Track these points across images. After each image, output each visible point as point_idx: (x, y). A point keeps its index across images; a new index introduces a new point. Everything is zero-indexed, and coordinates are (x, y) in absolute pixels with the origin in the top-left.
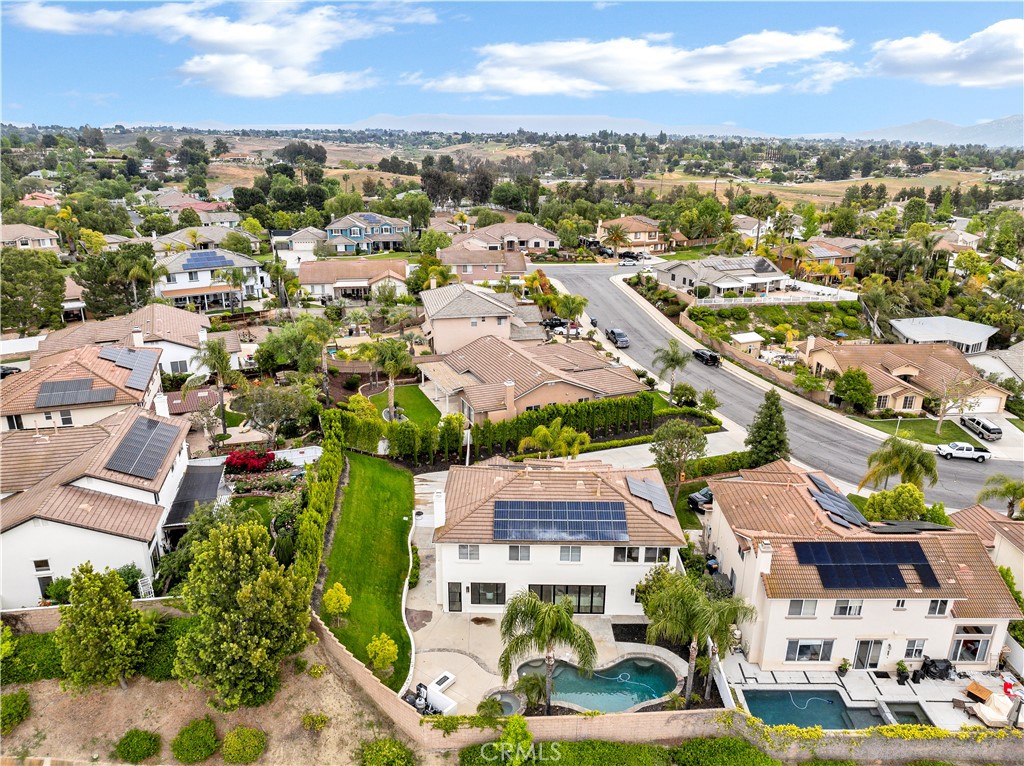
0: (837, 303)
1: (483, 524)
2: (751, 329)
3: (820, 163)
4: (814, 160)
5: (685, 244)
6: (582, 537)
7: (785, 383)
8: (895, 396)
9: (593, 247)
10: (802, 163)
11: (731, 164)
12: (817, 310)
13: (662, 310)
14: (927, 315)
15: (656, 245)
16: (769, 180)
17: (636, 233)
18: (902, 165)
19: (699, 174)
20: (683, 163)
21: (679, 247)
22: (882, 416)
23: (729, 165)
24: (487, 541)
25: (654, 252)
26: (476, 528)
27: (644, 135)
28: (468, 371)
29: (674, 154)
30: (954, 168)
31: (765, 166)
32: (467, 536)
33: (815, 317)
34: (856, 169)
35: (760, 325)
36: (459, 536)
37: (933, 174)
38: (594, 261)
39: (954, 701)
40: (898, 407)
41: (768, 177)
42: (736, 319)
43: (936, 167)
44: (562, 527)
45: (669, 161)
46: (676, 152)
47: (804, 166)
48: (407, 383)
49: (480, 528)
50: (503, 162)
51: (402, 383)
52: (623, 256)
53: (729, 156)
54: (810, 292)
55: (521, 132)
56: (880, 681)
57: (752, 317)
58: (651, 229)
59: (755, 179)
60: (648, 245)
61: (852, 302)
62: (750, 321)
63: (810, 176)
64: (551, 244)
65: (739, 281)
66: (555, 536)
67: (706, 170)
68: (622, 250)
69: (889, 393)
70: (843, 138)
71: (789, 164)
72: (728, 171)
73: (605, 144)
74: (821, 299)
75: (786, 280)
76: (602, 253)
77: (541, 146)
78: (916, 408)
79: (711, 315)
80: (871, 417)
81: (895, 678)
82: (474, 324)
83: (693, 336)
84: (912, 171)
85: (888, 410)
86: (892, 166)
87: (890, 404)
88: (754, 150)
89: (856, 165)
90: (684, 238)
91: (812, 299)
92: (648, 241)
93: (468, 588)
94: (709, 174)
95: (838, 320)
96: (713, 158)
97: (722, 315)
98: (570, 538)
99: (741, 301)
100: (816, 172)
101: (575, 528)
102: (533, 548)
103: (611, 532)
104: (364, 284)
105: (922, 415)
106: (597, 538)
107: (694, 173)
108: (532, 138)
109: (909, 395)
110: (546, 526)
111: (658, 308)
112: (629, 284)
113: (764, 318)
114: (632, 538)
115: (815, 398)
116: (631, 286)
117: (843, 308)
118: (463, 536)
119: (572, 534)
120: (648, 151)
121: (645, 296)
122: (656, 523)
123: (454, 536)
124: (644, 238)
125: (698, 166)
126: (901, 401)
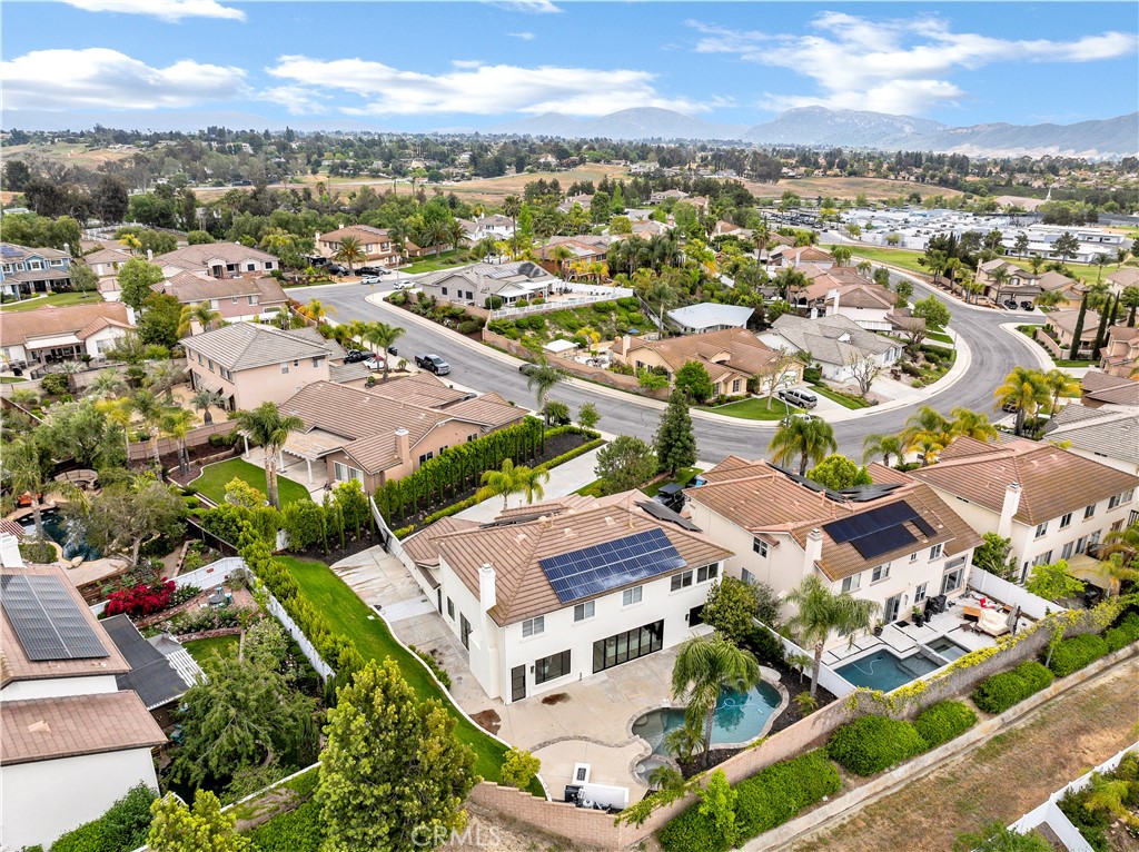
0: (617, 301)
1: (539, 589)
2: (552, 337)
3: (473, 160)
4: (465, 157)
5: (418, 254)
6: (644, 574)
7: (624, 385)
8: (726, 382)
9: (319, 265)
10: (453, 160)
11: (380, 162)
12: (601, 309)
13: (454, 328)
14: (690, 304)
15: (390, 257)
16: (426, 180)
17: (367, 245)
18: (551, 159)
19: (347, 175)
20: (326, 163)
21: (413, 258)
22: (719, 402)
23: (378, 164)
24: (555, 607)
25: (391, 265)
26: (536, 596)
27: (267, 131)
28: (316, 428)
29: (314, 153)
30: (598, 161)
31: (415, 164)
32: (533, 608)
33: (604, 317)
34: (510, 165)
35: (558, 332)
36: (524, 611)
37: (581, 168)
38: (330, 281)
39: (961, 626)
40: (730, 393)
41: (424, 176)
42: (534, 329)
43: (582, 161)
44: (620, 569)
45: (309, 162)
46: (315, 150)
47: (457, 163)
48: (225, 457)
49: (540, 595)
50: (100, 169)
51: (217, 459)
52: (359, 273)
53: (374, 154)
54: (584, 294)
55: (99, 129)
56: (905, 629)
57: (547, 324)
58: (383, 239)
59: (411, 179)
60: (382, 258)
61: (630, 298)
62: (547, 329)
63: (467, 174)
64: (269, 265)
65: (520, 288)
66: (619, 581)
67: (354, 170)
68: (357, 266)
69: (721, 379)
70: (477, 133)
71: (440, 161)
72: (379, 171)
73: (224, 142)
74: (600, 299)
75: (557, 283)
76: (335, 272)
77: (138, 147)
78: (743, 391)
79: (511, 327)
80: (710, 405)
81: (913, 624)
82: (286, 371)
83: (505, 352)
84: (562, 165)
85: (723, 396)
86: (542, 160)
87: (722, 391)
88: (399, 147)
89: (508, 161)
90: (415, 247)
91: (588, 300)
92: (381, 253)
93: (532, 668)
94: (359, 175)
95: (624, 317)
96: (357, 156)
97: (520, 326)
98: (634, 579)
99: (532, 309)
100: (471, 168)
101: (632, 566)
102: (598, 602)
103: (667, 561)
104: (72, 340)
105: (748, 396)
106: (657, 571)
107: (342, 175)
108: (121, 138)
109: (736, 379)
110: (605, 573)
111: (447, 326)
112: (394, 303)
113: (559, 324)
114: (690, 561)
115: (658, 395)
116: (399, 306)
117: (623, 305)
118: (528, 609)
119: (633, 574)
120: (279, 151)
121: (424, 315)
122: (699, 540)
123: (519, 612)
124: (375, 250)
125: (345, 166)
126: (731, 385)
